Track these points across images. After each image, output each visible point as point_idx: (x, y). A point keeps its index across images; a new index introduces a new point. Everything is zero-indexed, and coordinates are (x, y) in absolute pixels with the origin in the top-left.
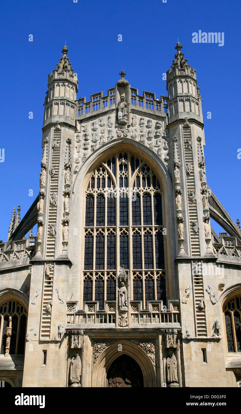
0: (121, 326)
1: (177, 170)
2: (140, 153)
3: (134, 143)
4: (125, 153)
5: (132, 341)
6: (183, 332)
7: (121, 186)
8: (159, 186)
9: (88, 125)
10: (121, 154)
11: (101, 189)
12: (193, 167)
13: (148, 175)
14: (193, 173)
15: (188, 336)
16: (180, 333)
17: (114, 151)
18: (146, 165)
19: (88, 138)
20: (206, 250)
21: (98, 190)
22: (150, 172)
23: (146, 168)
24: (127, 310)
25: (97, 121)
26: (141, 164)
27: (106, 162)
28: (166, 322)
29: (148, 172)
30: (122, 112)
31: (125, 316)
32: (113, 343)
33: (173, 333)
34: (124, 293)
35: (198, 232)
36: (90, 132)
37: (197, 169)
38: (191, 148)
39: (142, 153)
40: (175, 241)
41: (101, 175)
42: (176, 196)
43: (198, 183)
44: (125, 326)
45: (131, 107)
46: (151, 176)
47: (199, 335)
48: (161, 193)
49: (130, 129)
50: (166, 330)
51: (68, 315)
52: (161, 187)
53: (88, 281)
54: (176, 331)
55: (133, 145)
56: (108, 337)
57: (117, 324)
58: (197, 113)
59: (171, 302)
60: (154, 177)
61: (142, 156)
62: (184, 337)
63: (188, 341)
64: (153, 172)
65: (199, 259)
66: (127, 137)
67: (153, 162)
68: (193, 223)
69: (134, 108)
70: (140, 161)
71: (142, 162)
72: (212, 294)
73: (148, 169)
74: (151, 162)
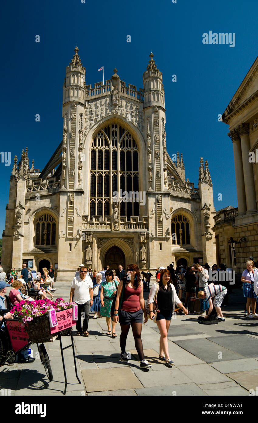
0: (114, 230)
1: (149, 138)
2: (126, 125)
3: (122, 118)
4: (116, 124)
5: (120, 238)
6: (150, 234)
7: (113, 145)
8: (136, 146)
9: (93, 104)
10: (113, 124)
11: (100, 146)
12: (159, 137)
13: (130, 139)
14: (159, 141)
15: (153, 236)
16: (148, 234)
17: (109, 122)
18: (129, 133)
19: (93, 112)
20: (165, 188)
21: (99, 147)
22: (131, 137)
23: (129, 134)
24: (118, 221)
25: (98, 102)
26: (126, 132)
27: (104, 129)
28: (140, 228)
29: (130, 137)
30: (115, 97)
31: (117, 224)
32: (110, 240)
33: (144, 234)
34: (117, 211)
35: (161, 177)
36: (94, 109)
37: (161, 139)
38: (159, 125)
39: (127, 125)
40: (146, 182)
41: (100, 137)
42: (148, 154)
43: (162, 147)
44: (117, 230)
45: (121, 94)
46: (132, 140)
47: (159, 236)
48: (138, 151)
49: (120, 108)
50: (140, 233)
51: (83, 223)
52: (138, 147)
53: (93, 204)
54: (146, 233)
55: (121, 120)
56: (107, 236)
57: (112, 229)
58: (162, 102)
59: (144, 217)
60: (134, 141)
61: (127, 127)
62: (150, 236)
63: (153, 239)
64: (133, 138)
65: (160, 193)
66: (118, 114)
67: (134, 131)
68: (158, 172)
69: (122, 95)
70: (125, 130)
71: (126, 130)
72: (167, 213)
73: (130, 135)
74: (132, 131)
